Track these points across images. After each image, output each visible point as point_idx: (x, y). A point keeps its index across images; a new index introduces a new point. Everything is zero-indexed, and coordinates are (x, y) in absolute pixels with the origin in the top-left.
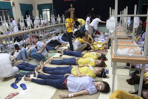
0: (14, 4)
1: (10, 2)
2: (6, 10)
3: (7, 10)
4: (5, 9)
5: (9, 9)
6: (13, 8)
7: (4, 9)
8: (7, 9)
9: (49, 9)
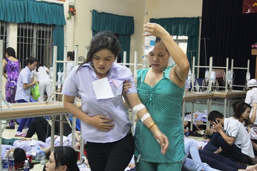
0: (72, 11)
1: (62, 5)
2: (47, 26)
3: (50, 26)
4: (43, 25)
5: (54, 25)
6: (68, 22)
7: (40, 25)
8: (49, 23)
9: (186, 38)
